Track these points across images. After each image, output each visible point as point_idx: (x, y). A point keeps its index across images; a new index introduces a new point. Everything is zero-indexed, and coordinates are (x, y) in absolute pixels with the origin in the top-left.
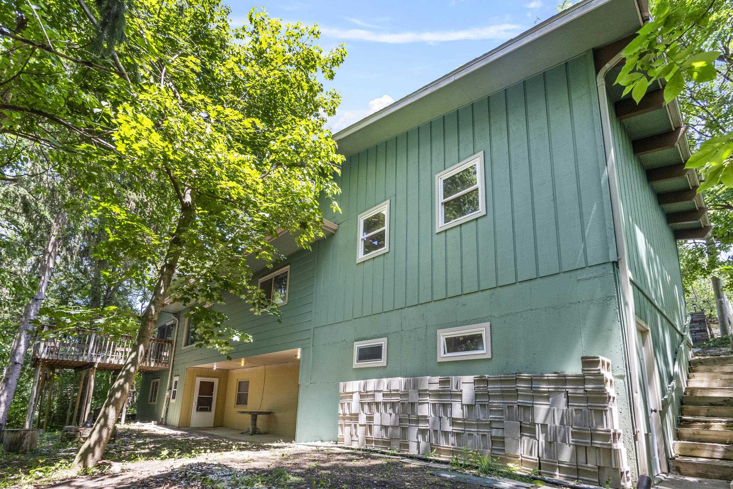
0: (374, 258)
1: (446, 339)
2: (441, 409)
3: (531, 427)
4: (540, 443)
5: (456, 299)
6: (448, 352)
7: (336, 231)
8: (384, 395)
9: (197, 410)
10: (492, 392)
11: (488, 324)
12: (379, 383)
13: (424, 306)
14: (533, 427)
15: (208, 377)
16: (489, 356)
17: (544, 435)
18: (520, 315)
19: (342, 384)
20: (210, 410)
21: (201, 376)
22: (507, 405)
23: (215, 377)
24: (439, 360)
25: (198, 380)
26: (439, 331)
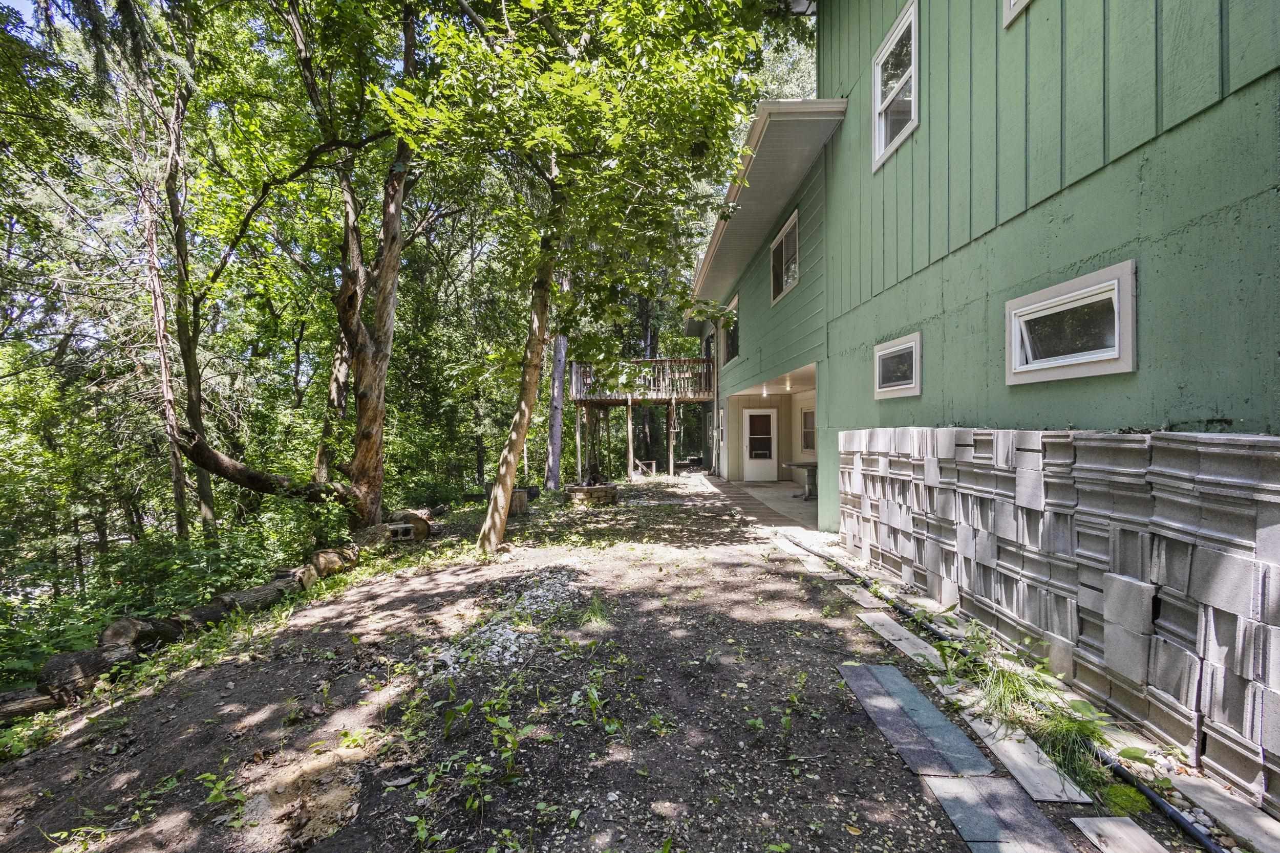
0: (897, 150)
1: (1028, 323)
2: (977, 512)
3: (1188, 607)
4: (1208, 671)
5: (1048, 205)
6: (1036, 358)
7: (844, 113)
8: (891, 464)
9: (751, 457)
10: (1085, 481)
11: (1127, 267)
12: (871, 438)
13: (981, 242)
14: (1194, 610)
15: (760, 407)
16: (1126, 366)
17: (1225, 649)
18: (1231, 215)
19: (841, 435)
20: (770, 457)
21: (749, 407)
22: (1119, 526)
23: (771, 407)
24: (1010, 381)
25: (747, 413)
26: (1008, 304)
